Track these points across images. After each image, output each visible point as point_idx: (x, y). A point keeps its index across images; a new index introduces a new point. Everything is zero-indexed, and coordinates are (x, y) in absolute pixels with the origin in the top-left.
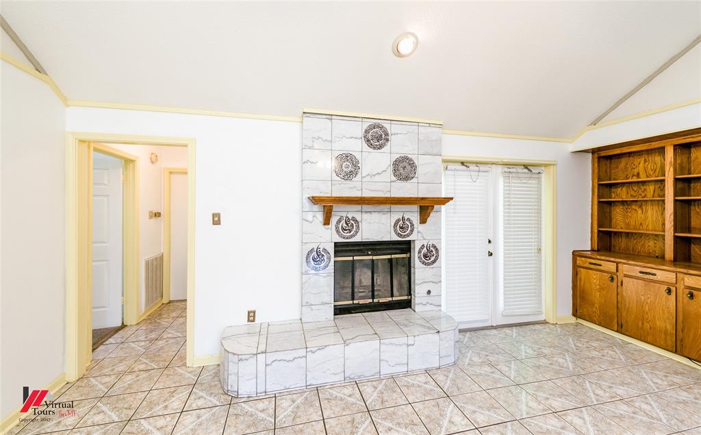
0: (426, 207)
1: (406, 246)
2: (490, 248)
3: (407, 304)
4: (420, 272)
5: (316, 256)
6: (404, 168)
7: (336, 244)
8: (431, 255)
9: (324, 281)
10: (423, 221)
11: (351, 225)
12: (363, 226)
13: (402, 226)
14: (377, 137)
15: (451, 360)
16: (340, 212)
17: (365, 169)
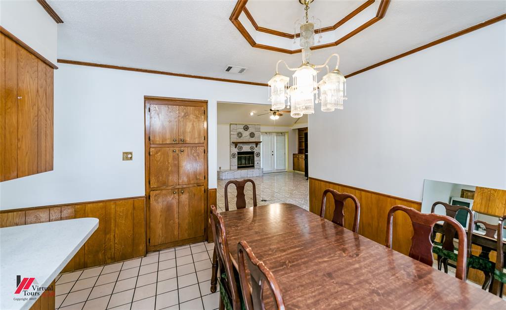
0: (257, 143)
1: (252, 153)
2: (273, 153)
3: (253, 166)
4: (256, 158)
5: (233, 156)
6: (252, 135)
7: (238, 152)
8: (258, 155)
9: (235, 161)
10: (256, 147)
11: (241, 148)
12: (243, 148)
13: (251, 148)
14: (246, 128)
15: (261, 175)
16: (239, 145)
17: (244, 135)
